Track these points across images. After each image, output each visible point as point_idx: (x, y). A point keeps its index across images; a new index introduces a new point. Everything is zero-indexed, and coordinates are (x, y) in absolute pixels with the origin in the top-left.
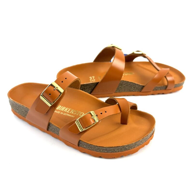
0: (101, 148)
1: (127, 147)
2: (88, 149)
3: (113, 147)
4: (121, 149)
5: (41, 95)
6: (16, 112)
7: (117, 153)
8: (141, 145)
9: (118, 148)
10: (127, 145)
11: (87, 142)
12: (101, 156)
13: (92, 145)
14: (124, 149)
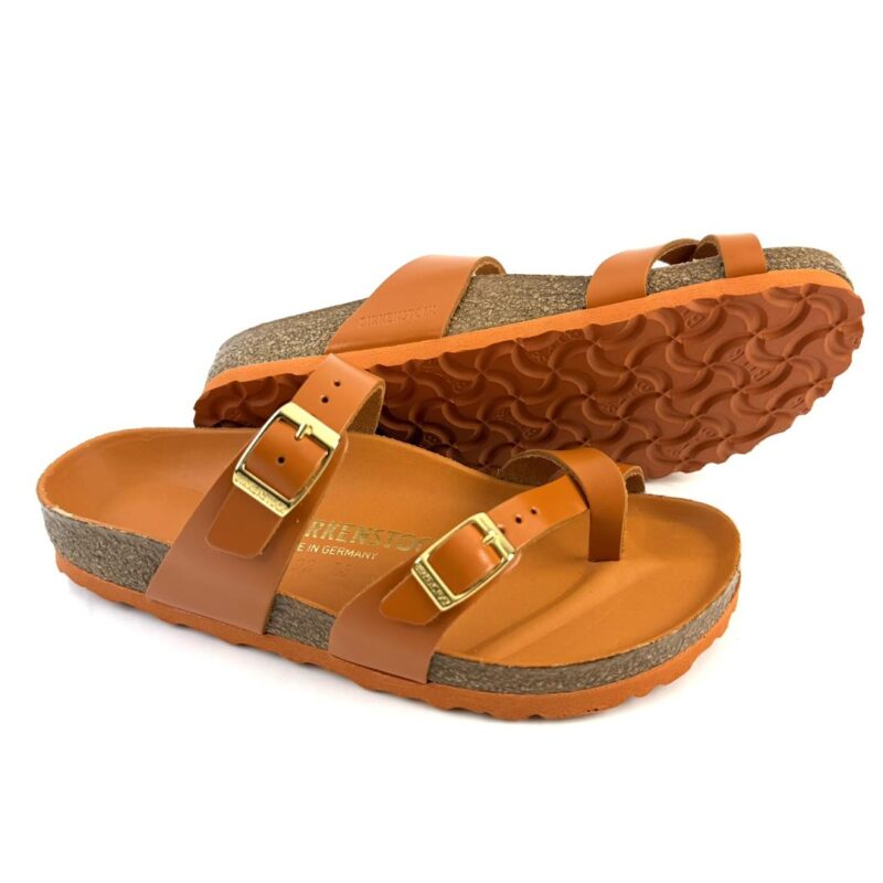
0: (541, 675)
1: (648, 652)
2: (474, 688)
3: (590, 662)
4: (626, 667)
5: (237, 468)
6: (91, 572)
7: (610, 686)
8: (702, 639)
9: (613, 661)
10: (647, 643)
11: (472, 658)
12: (537, 713)
13: (496, 665)
14: (636, 664)
